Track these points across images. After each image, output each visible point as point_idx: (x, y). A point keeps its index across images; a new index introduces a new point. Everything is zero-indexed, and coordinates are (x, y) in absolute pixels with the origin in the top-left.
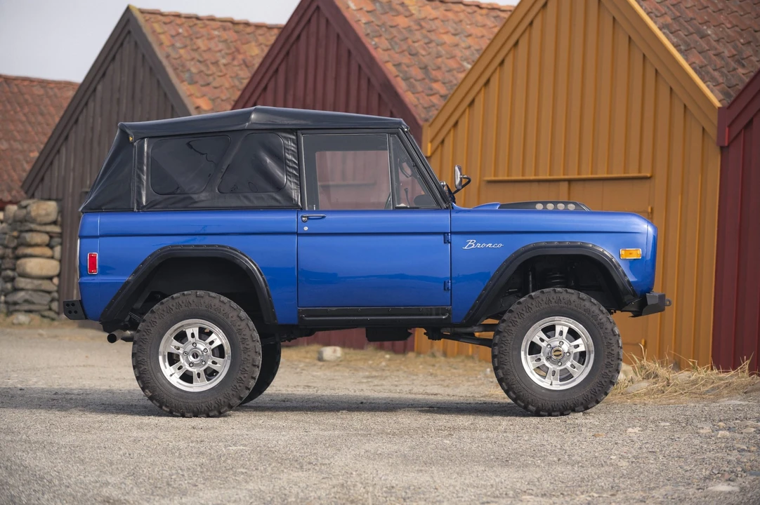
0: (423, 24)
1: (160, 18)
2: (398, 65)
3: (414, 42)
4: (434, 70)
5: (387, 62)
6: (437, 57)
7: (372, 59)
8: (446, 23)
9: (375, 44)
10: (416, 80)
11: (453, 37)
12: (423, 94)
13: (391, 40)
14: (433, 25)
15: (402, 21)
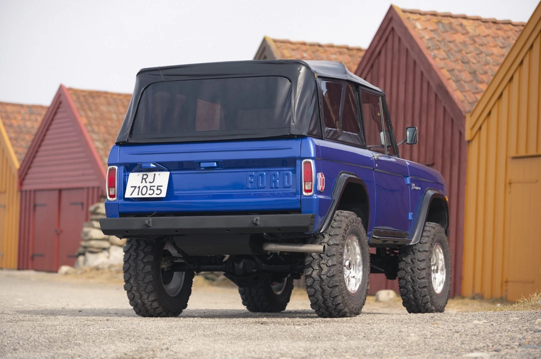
0: (477, 39)
1: (289, 45)
2: (451, 71)
3: (467, 53)
4: (481, 74)
5: (442, 68)
6: (485, 65)
7: (430, 65)
8: (496, 39)
9: (435, 55)
10: (465, 82)
11: (501, 49)
12: (470, 92)
13: (448, 52)
14: (485, 40)
15: (459, 38)
